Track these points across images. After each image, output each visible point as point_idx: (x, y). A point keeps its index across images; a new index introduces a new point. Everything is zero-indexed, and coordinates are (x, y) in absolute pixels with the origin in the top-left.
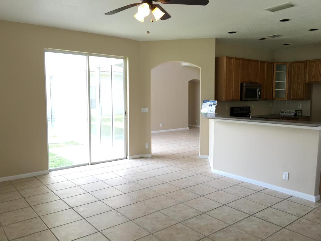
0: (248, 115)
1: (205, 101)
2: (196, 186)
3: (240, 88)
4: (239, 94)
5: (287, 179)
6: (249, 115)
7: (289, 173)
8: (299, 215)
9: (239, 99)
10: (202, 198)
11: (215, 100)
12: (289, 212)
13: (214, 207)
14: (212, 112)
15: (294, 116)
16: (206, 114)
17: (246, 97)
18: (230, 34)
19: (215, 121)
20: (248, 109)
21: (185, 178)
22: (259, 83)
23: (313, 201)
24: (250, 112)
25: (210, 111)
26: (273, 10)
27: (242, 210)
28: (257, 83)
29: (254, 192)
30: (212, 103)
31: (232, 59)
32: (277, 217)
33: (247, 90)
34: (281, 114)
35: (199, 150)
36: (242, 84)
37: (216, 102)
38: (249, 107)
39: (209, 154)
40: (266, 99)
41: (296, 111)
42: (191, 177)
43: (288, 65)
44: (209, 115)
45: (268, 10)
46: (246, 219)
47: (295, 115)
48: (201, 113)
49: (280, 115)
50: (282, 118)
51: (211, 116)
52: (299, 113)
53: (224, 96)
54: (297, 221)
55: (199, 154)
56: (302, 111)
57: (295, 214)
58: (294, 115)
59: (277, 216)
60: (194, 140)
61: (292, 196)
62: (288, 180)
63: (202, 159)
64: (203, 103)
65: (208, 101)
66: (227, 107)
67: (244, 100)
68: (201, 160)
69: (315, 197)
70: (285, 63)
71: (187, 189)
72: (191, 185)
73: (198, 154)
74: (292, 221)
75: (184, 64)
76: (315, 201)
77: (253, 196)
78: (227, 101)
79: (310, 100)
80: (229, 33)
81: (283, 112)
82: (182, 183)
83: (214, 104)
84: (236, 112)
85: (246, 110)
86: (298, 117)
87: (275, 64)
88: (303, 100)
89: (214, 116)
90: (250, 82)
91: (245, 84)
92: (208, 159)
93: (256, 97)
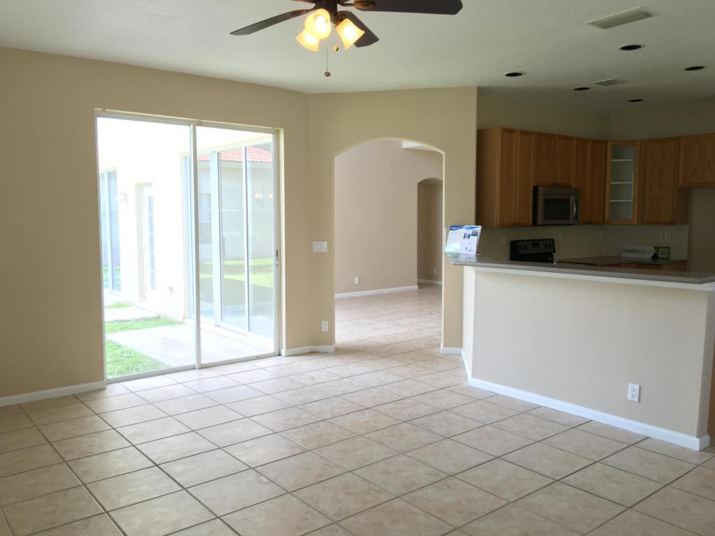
0: (550, 259)
1: (454, 226)
2: (433, 417)
3: (531, 198)
4: (531, 211)
5: (636, 400)
6: (552, 256)
7: (640, 388)
8: (662, 479)
9: (531, 222)
10: (447, 443)
11: (477, 224)
12: (640, 473)
13: (474, 463)
14: (469, 251)
15: (651, 261)
16: (457, 256)
17: (546, 217)
18: (509, 77)
19: (476, 272)
20: (550, 244)
21: (409, 398)
22: (574, 187)
23: (692, 448)
24: (554, 252)
25: (466, 249)
26: (606, 25)
27: (536, 469)
28: (569, 187)
29: (564, 430)
30: (470, 232)
32: (614, 486)
33: (547, 201)
34: (624, 255)
35: (441, 335)
36: (536, 189)
37: (479, 229)
38: (553, 240)
39: (464, 345)
40: (589, 223)
41: (657, 249)
42: (422, 396)
43: (638, 146)
44: (462, 259)
45: (593, 24)
46: (546, 489)
47: (655, 257)
48: (446, 254)
49: (620, 257)
50: (625, 264)
51: (468, 260)
52: (663, 253)
53: (496, 217)
55: (442, 345)
56: (669, 248)
57: (655, 478)
58: (653, 257)
59: (614, 482)
60: (430, 314)
61: (648, 438)
62: (639, 401)
63: (449, 355)
64: (450, 232)
65: (460, 227)
66: (504, 241)
67: (539, 225)
68: (448, 357)
69: (697, 441)
70: (633, 143)
71: (415, 422)
72: (424, 413)
73: (440, 346)
74: (647, 494)
75: (408, 144)
76: (698, 449)
77: (560, 437)
78: (503, 226)
79: (687, 223)
80: (508, 75)
81: (626, 251)
82: (404, 408)
83: (475, 234)
84: (522, 252)
85: (545, 246)
86: (660, 262)
87: (609, 144)
88: (671, 223)
89: (474, 260)
90: (555, 185)
91: (542, 188)
92: (461, 355)
93: (568, 218)
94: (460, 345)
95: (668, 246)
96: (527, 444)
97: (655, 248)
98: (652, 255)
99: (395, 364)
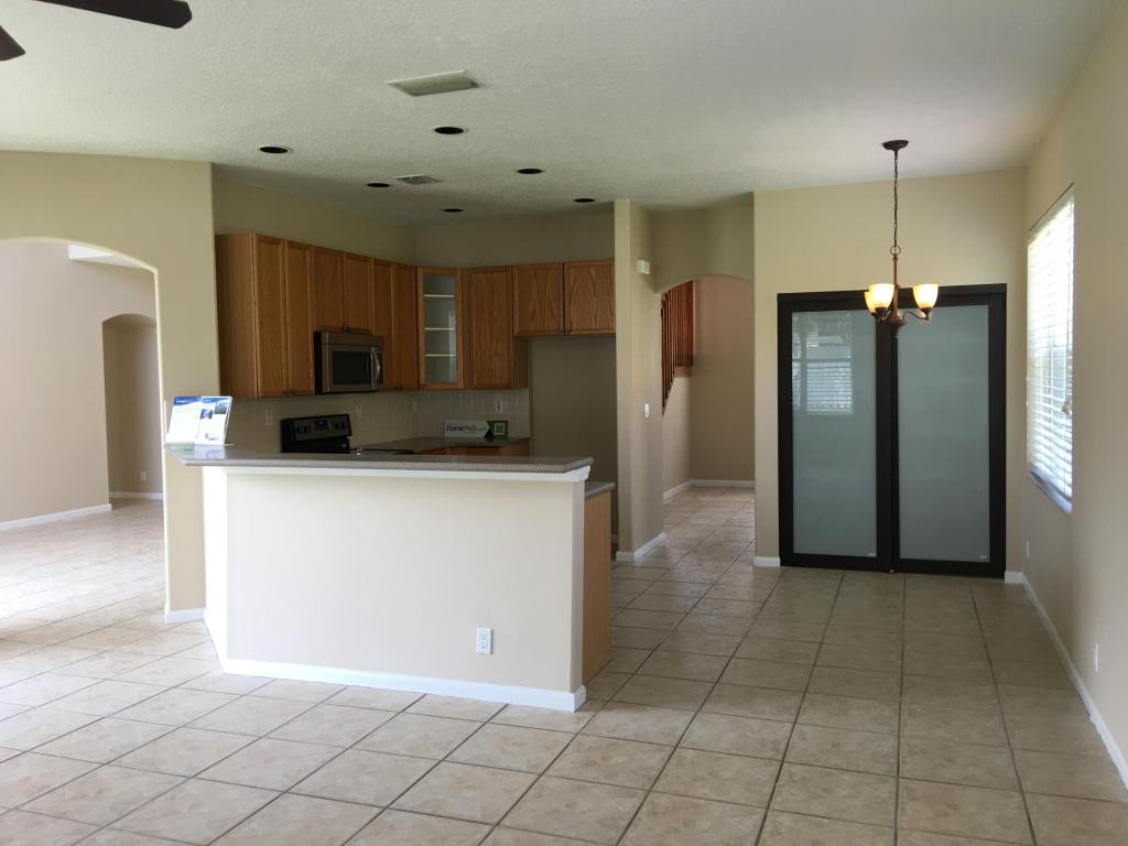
0: (344, 446)
1: (182, 398)
2: (162, 743)
3: (311, 349)
4: (312, 371)
5: (488, 651)
6: (347, 442)
7: (492, 631)
8: (534, 767)
9: (312, 387)
10: (193, 787)
11: (224, 392)
12: (504, 765)
13: (243, 811)
14: (213, 439)
15: (484, 441)
16: (189, 448)
17: (336, 381)
18: (265, 154)
19: (228, 475)
20: (344, 422)
21: (110, 716)
22: (374, 334)
23: (567, 709)
24: (350, 434)
25: (207, 436)
26: (417, 90)
27: (350, 797)
28: (367, 333)
29: (387, 719)
30: (211, 407)
31: (278, 244)
32: (470, 794)
33: (335, 355)
34: (448, 434)
35: (164, 589)
36: (317, 336)
37: (228, 401)
38: (347, 416)
39: (208, 603)
40: (399, 388)
41: (491, 423)
42: (138, 708)
43: (458, 277)
44: (200, 454)
45: (397, 85)
46: (369, 828)
47: (489, 435)
48: (168, 446)
49: (444, 438)
50: (452, 448)
51: (211, 456)
52: (499, 429)
53: (257, 382)
54: (532, 792)
55: (167, 607)
56: (506, 422)
57: (525, 768)
58: (486, 436)
59: (469, 787)
60: (140, 553)
61: (507, 705)
62: (492, 652)
63: (180, 624)
64: (175, 408)
65: (194, 399)
66: (270, 421)
67: (327, 393)
68: (178, 629)
69: (572, 696)
70: (451, 271)
71: (126, 760)
72: (141, 740)
73: (162, 609)
74: (517, 796)
75: (80, 251)
76: (573, 709)
77: (383, 733)
78: (267, 396)
79: (526, 387)
80: (264, 150)
81: (452, 429)
82: (101, 738)
83: (221, 411)
84: (299, 437)
85: (337, 426)
86: (496, 442)
87: (420, 270)
88: (508, 387)
89: (222, 455)
90: (346, 330)
91: (327, 334)
92: (203, 620)
93: (368, 382)
94: (201, 602)
95: (504, 419)
96: (332, 756)
97: (489, 422)
98: (485, 432)
99: (75, 655)
